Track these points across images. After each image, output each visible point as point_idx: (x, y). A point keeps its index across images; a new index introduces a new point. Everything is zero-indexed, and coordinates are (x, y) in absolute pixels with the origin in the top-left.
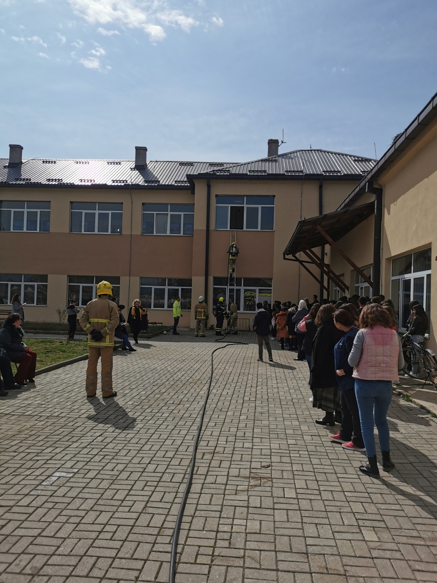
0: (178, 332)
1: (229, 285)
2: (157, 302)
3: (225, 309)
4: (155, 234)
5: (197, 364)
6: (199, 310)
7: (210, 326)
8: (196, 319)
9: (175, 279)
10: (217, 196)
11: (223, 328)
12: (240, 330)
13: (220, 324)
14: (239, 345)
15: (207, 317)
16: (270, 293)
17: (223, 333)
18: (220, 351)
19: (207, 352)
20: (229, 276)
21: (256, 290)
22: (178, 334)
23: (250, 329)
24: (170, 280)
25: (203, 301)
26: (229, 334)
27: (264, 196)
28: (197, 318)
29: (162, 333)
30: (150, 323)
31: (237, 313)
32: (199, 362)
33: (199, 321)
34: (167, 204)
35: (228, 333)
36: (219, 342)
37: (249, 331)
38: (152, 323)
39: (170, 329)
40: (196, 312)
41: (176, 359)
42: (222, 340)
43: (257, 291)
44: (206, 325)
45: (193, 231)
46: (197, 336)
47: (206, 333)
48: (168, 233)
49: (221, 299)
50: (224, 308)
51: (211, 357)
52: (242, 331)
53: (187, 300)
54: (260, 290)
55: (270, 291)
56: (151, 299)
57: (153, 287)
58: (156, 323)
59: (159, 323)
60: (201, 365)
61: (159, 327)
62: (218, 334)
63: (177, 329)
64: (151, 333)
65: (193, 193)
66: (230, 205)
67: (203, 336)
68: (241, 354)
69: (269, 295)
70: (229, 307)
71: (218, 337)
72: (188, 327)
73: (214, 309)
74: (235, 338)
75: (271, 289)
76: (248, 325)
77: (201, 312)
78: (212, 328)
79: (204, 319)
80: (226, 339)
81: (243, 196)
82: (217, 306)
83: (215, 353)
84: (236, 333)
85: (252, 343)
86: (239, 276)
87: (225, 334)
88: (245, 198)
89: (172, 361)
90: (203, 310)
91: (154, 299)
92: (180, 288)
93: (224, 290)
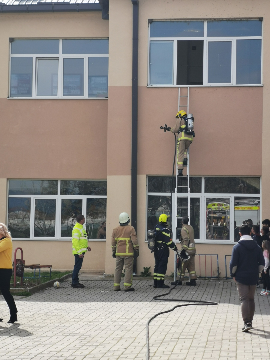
0: (81, 283)
1: (176, 190)
2: (41, 224)
3: (171, 236)
4: (34, 96)
5: (119, 345)
6: (121, 239)
7: (143, 270)
8: (114, 256)
9: (75, 182)
10: (151, 21)
11: (168, 272)
12: (200, 277)
13: (161, 266)
14: (199, 307)
15: (136, 253)
16: (257, 205)
17: (167, 282)
18: (162, 319)
19: (138, 320)
20: (177, 174)
21: (229, 199)
22: (82, 286)
23: (219, 274)
24: (65, 183)
25: (128, 222)
26: (180, 284)
27: (241, 19)
28: (117, 254)
29: (51, 285)
30: (27, 267)
31: (195, 244)
32: (123, 340)
33: (121, 262)
34: (57, 39)
35: (178, 284)
36: (161, 300)
37: (218, 278)
38: (31, 267)
39: (67, 277)
40: (115, 243)
41: (78, 336)
42: (166, 297)
43: (232, 201)
44: (135, 268)
45: (107, 89)
46: (118, 289)
47: (135, 284)
48: (60, 95)
49: (163, 218)
50: (169, 235)
51: (145, 331)
52: (205, 278)
53: (99, 220)
54: (236, 198)
55: (256, 202)
56: (29, 218)
57: (34, 198)
58: (38, 266)
59: (44, 266)
60: (126, 346)
61: (46, 273)
62: (159, 284)
63: (81, 277)
64: (30, 285)
65: (106, 17)
66: (176, 39)
67: (131, 289)
68: (202, 324)
69: (255, 208)
70: (178, 232)
71: (159, 292)
72: (101, 273)
73: (149, 237)
74: (192, 293)
75: (259, 198)
76: (215, 267)
77: (124, 243)
78: (146, 273)
79: (130, 257)
80: (175, 294)
81: (202, 21)
82: (156, 231)
83: (152, 322)
84: (192, 283)
85: (224, 302)
86: (196, 173)
87: (172, 284)
88: (205, 24)
89: (71, 341)
90: (127, 239)
91: (36, 219)
92: (84, 198)
93: (168, 201)
